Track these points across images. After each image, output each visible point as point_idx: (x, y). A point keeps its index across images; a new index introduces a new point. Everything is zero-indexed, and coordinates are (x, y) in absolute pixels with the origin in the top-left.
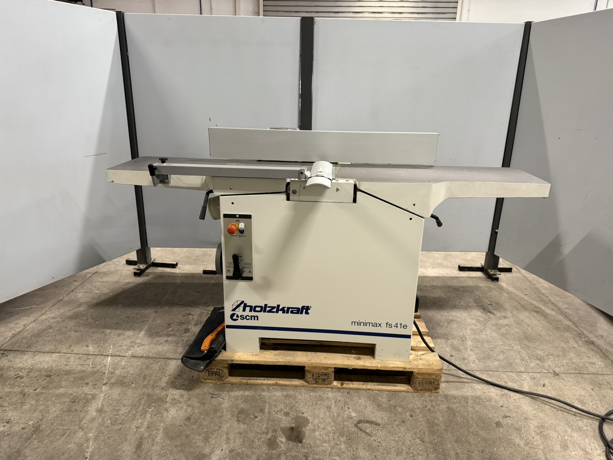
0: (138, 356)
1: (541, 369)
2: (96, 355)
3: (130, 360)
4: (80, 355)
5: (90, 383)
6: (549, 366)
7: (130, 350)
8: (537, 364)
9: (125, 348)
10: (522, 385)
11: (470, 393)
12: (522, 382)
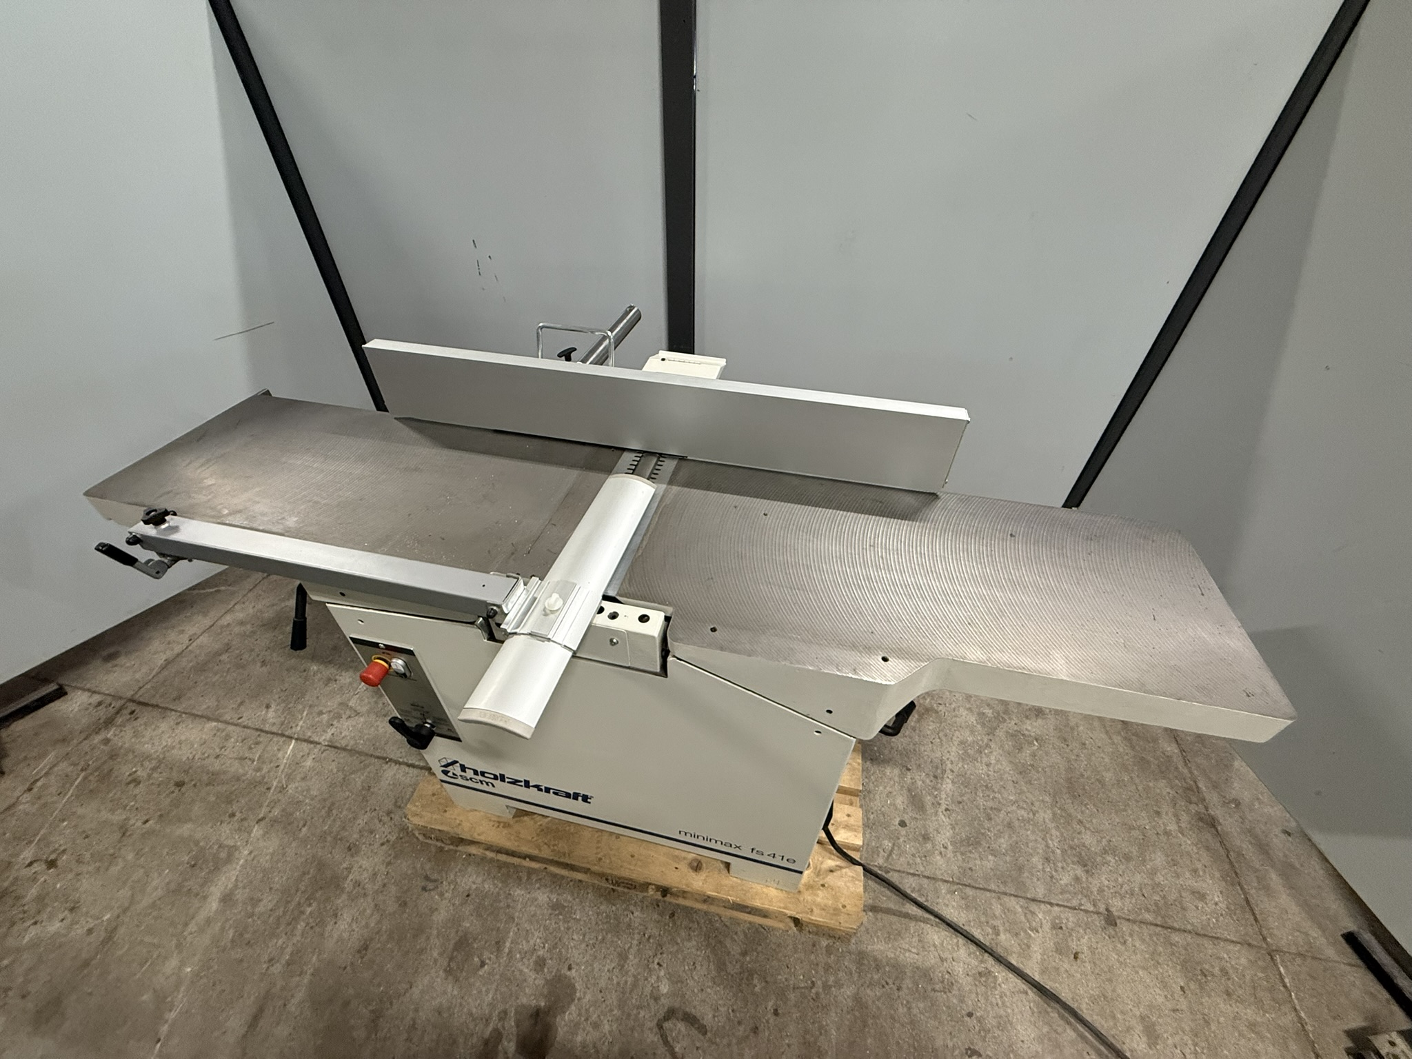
0: (339, 745)
1: (1080, 897)
2: (273, 733)
3: (324, 754)
4: (249, 731)
5: (238, 815)
6: (1101, 891)
7: (332, 725)
8: (1077, 879)
9: (325, 717)
10: (1029, 947)
11: (913, 956)
12: (1030, 936)
